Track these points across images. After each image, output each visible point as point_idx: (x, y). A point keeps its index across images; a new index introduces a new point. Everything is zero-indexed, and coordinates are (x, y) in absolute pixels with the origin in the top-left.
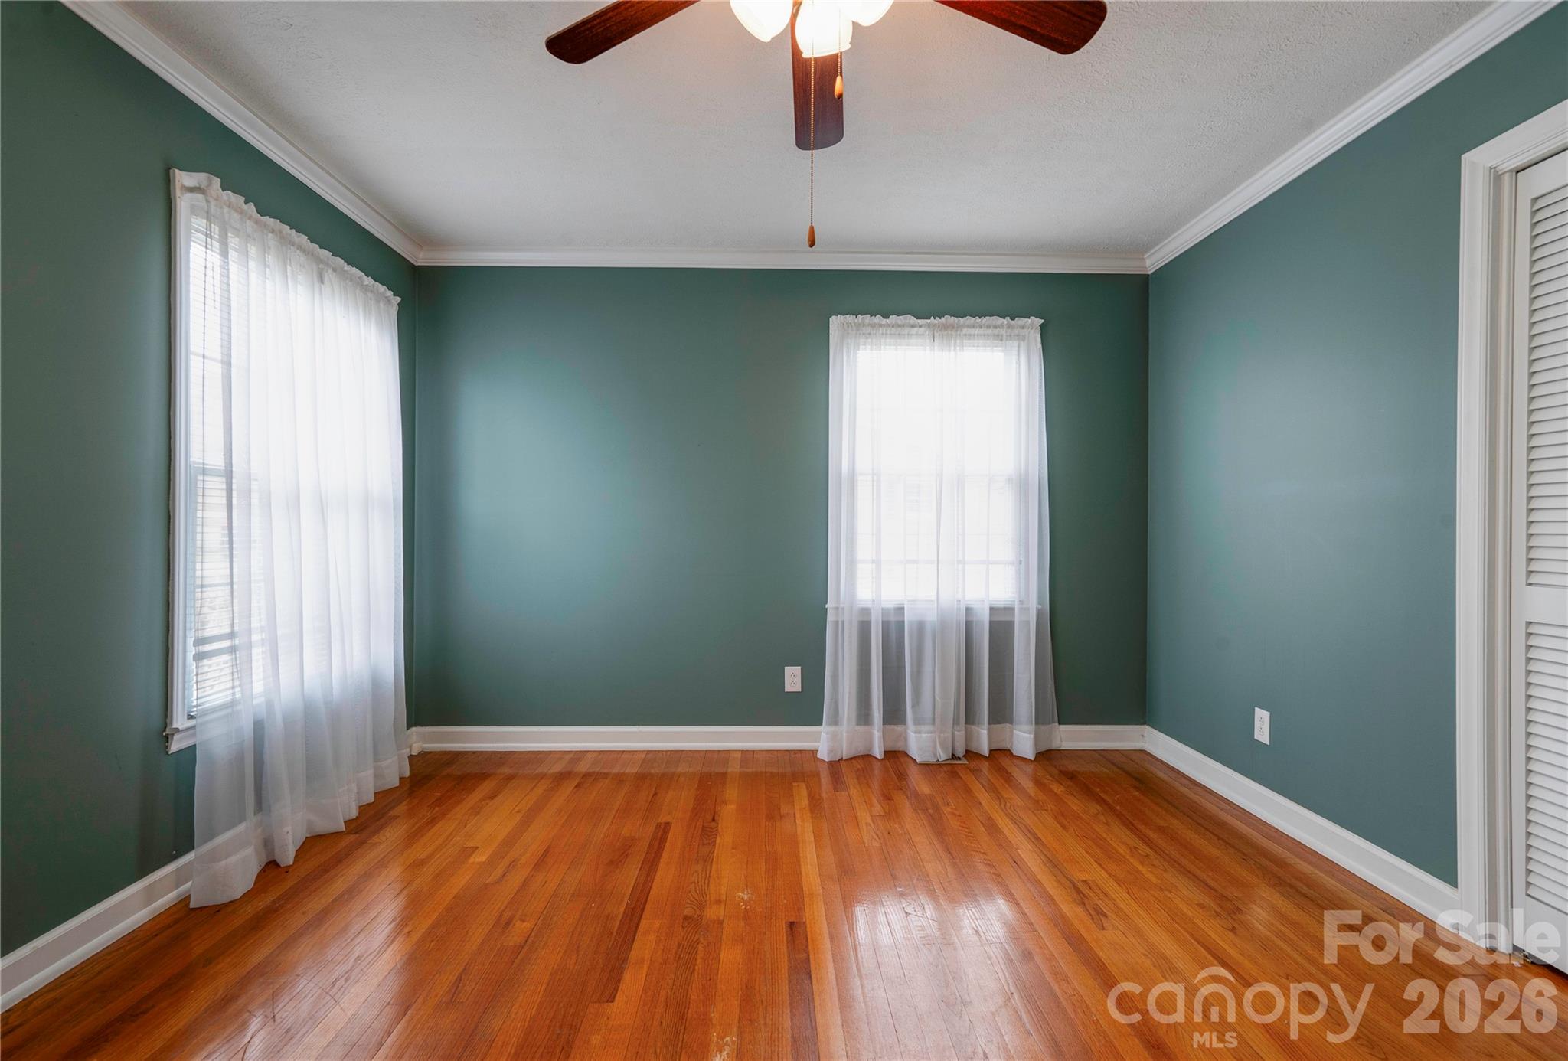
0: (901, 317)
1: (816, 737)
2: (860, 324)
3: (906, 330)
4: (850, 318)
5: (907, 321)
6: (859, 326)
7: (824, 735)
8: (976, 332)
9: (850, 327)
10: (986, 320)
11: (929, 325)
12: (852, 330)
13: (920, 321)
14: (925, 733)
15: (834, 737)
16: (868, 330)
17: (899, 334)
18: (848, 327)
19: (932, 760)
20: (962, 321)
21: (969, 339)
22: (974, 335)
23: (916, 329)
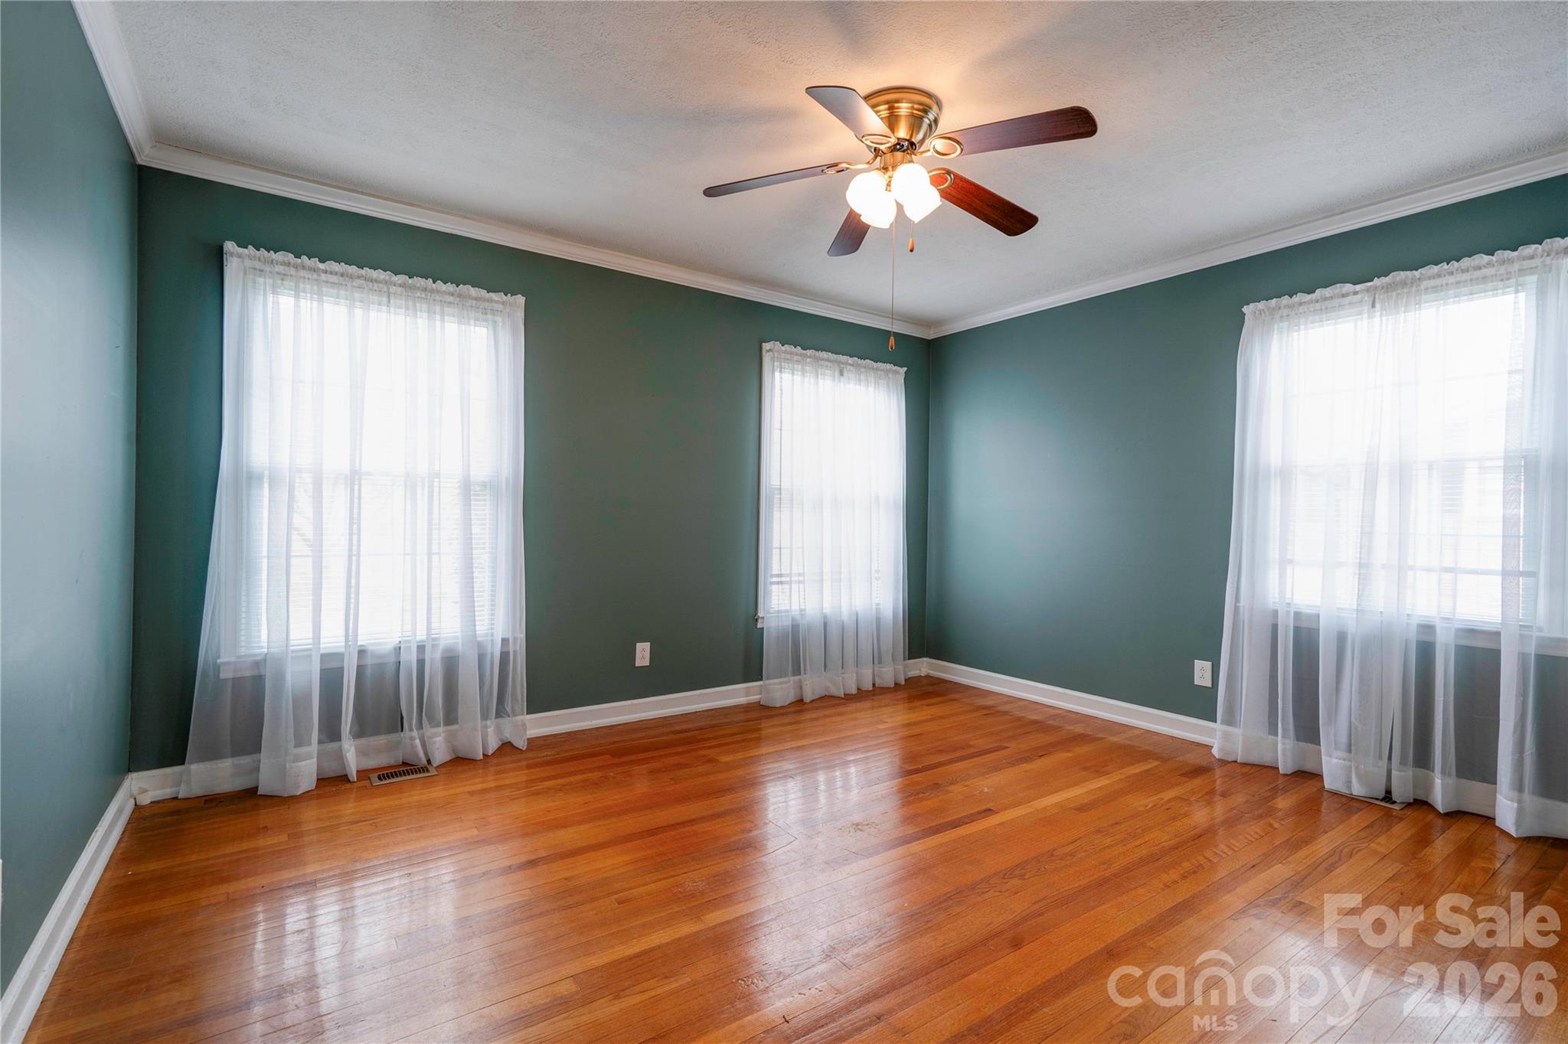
0: (1328, 289)
1: (1211, 733)
2: (1274, 309)
3: (1335, 302)
4: (1262, 305)
5: (1337, 291)
6: (1272, 311)
7: (1218, 734)
8: (1444, 282)
9: (1263, 314)
10: (1466, 262)
11: (1368, 290)
12: (1266, 316)
13: (1358, 287)
14: (1336, 758)
15: (1226, 736)
16: (1285, 312)
17: (1326, 308)
18: (1261, 314)
19: (1344, 790)
20: (1417, 273)
21: (1436, 292)
22: (1442, 286)
23: (1349, 298)
